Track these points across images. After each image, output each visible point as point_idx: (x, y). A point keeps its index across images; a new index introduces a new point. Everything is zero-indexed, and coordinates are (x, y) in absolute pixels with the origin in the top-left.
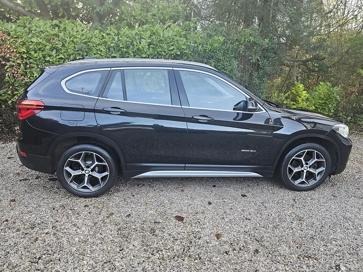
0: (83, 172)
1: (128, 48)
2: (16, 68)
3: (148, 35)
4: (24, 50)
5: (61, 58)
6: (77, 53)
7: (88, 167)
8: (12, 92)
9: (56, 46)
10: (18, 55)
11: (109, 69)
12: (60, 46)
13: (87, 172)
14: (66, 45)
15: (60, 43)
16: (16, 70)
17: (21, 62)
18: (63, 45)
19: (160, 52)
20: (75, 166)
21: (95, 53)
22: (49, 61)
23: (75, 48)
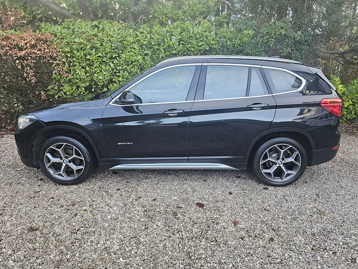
1: (159, 45)
2: (62, 66)
3: (178, 31)
4: (68, 49)
5: (100, 56)
8: (59, 88)
9: (96, 45)
10: (63, 54)
12: (98, 45)
14: (104, 44)
15: (99, 42)
16: (62, 68)
17: (65, 61)
18: (102, 45)
19: (189, 49)
21: (130, 50)
22: (89, 60)
23: (112, 47)
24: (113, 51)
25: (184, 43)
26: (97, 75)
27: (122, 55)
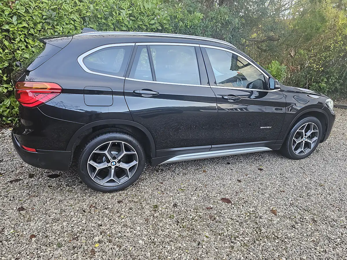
0: (109, 165)
1: (106, 19)
3: (127, 5)
5: (24, 27)
6: (45, 22)
7: (114, 158)
9: (18, 11)
11: (133, 44)
12: (22, 11)
13: (113, 165)
14: (31, 11)
15: (23, 7)
18: (27, 11)
19: (141, 26)
20: (98, 158)
21: (68, 22)
22: (8, 31)
23: (43, 16)
24: (44, 22)
25: (134, 19)
26: (21, 53)
27: (58, 27)
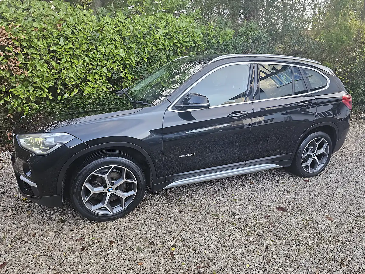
1: (144, 38)
2: (14, 59)
3: (163, 24)
4: (24, 36)
5: (70, 48)
9: (66, 33)
10: (17, 43)
12: (69, 33)
14: (76, 32)
15: (69, 29)
16: (14, 62)
17: (20, 52)
18: (73, 33)
19: (175, 44)
21: (110, 42)
22: (55, 52)
23: (87, 37)
24: (88, 42)
25: (170, 37)
26: (66, 72)
27: (101, 47)
